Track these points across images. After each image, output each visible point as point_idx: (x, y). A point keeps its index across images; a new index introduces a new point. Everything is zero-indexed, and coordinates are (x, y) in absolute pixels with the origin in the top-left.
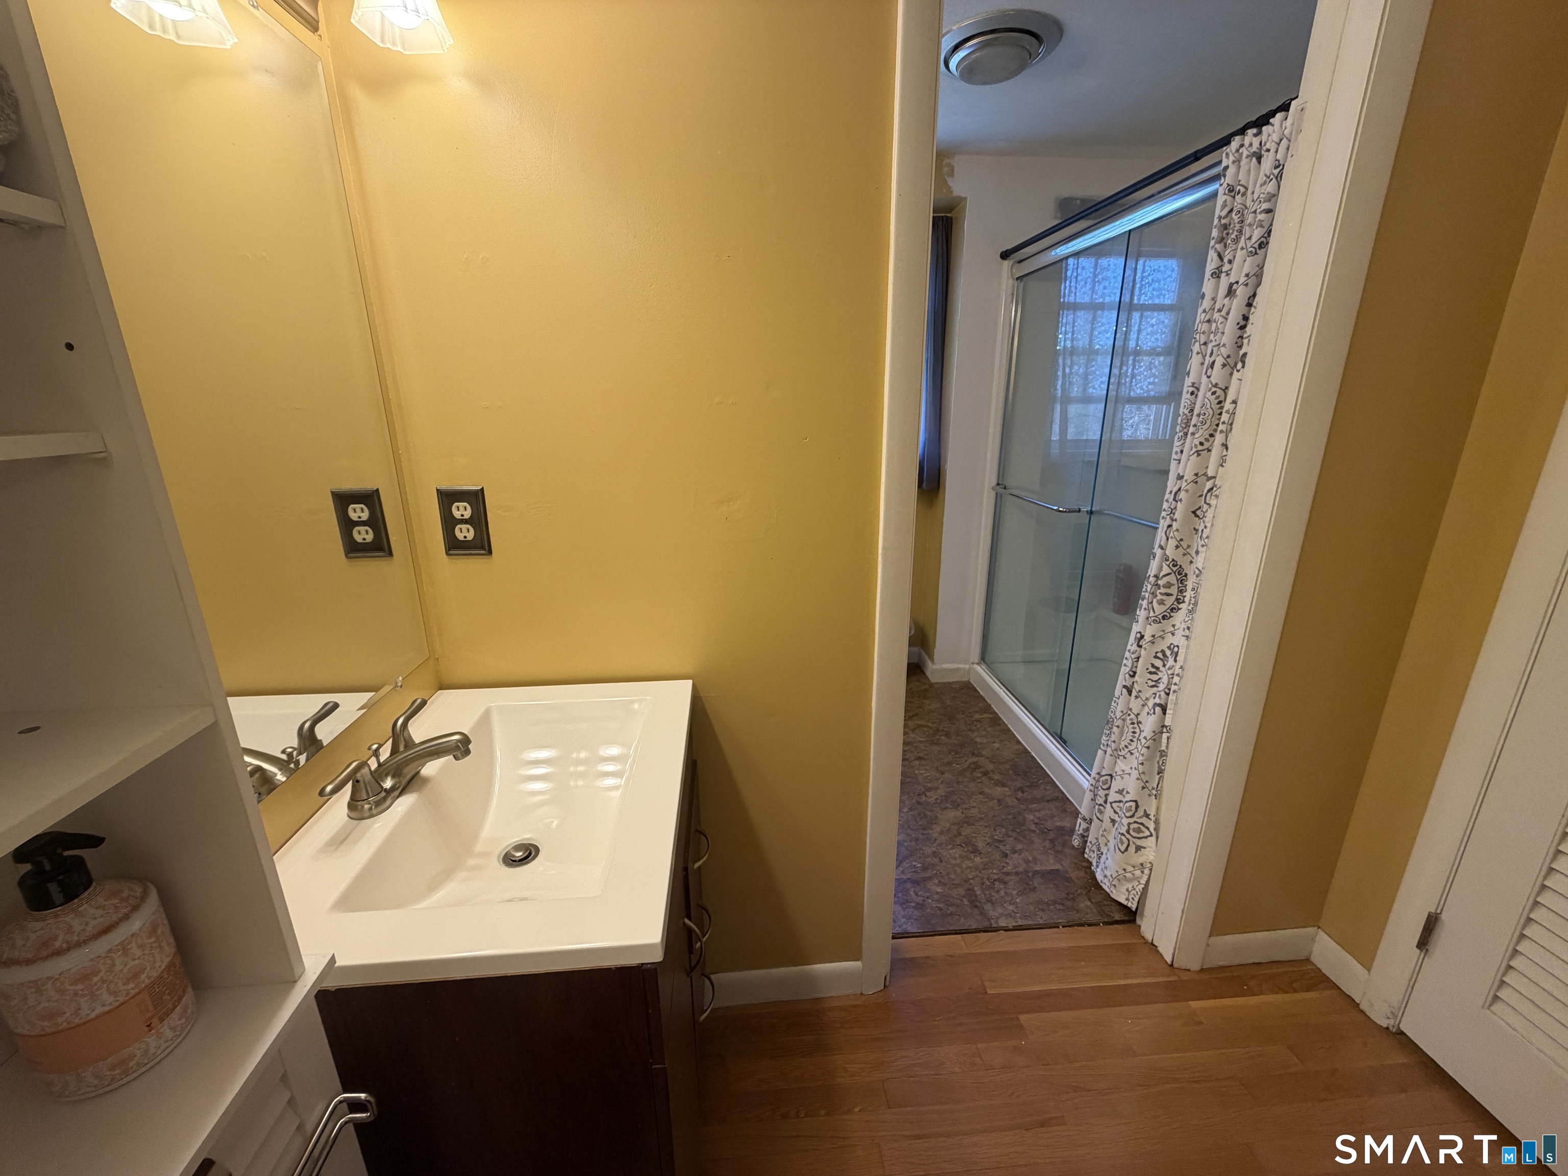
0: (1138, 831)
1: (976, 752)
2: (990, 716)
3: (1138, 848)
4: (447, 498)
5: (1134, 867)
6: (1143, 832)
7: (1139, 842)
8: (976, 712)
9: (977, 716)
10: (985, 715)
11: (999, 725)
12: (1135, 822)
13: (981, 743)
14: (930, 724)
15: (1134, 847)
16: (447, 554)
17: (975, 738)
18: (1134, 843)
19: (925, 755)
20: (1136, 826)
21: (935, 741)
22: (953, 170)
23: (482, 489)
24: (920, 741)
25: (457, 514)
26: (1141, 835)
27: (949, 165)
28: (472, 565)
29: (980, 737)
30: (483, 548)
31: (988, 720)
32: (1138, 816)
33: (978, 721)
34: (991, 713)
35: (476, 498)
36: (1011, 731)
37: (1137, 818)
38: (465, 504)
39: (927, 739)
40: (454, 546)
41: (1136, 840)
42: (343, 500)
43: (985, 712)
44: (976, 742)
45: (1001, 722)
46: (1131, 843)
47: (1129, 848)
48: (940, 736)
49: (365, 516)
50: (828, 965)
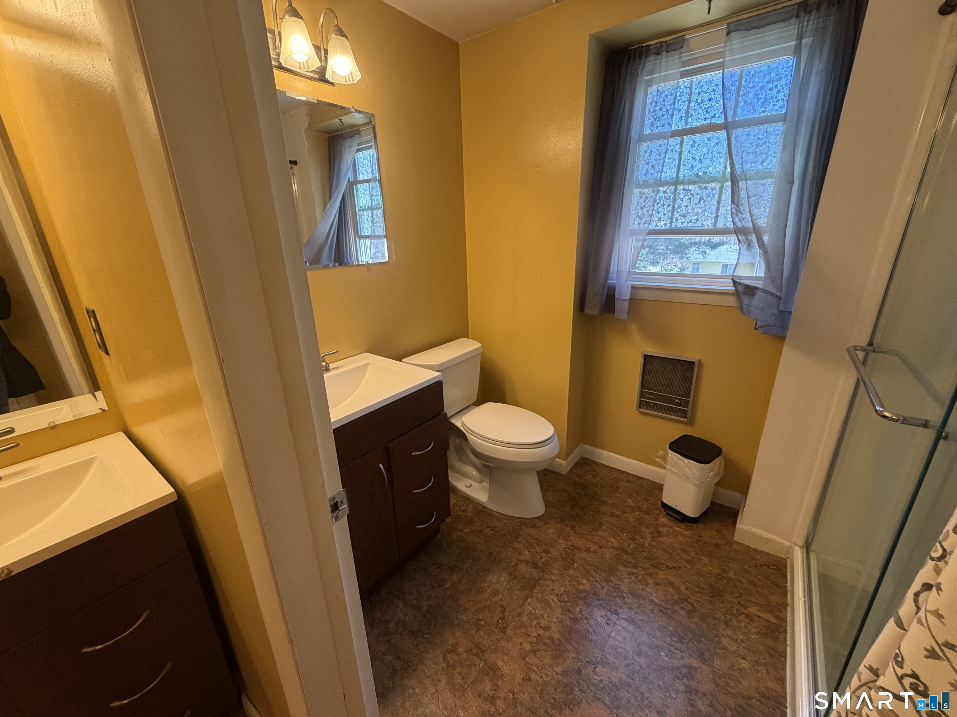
1: (706, 655)
2: (773, 620)
8: (756, 604)
9: (754, 610)
10: (767, 616)
11: (776, 639)
13: (724, 648)
14: (683, 588)
17: (723, 636)
19: (642, 620)
21: (669, 611)
24: (652, 601)
29: (732, 639)
31: (765, 624)
33: (750, 617)
34: (777, 617)
36: (785, 657)
39: (663, 604)
43: (770, 612)
44: (719, 643)
45: (781, 637)
48: (683, 608)
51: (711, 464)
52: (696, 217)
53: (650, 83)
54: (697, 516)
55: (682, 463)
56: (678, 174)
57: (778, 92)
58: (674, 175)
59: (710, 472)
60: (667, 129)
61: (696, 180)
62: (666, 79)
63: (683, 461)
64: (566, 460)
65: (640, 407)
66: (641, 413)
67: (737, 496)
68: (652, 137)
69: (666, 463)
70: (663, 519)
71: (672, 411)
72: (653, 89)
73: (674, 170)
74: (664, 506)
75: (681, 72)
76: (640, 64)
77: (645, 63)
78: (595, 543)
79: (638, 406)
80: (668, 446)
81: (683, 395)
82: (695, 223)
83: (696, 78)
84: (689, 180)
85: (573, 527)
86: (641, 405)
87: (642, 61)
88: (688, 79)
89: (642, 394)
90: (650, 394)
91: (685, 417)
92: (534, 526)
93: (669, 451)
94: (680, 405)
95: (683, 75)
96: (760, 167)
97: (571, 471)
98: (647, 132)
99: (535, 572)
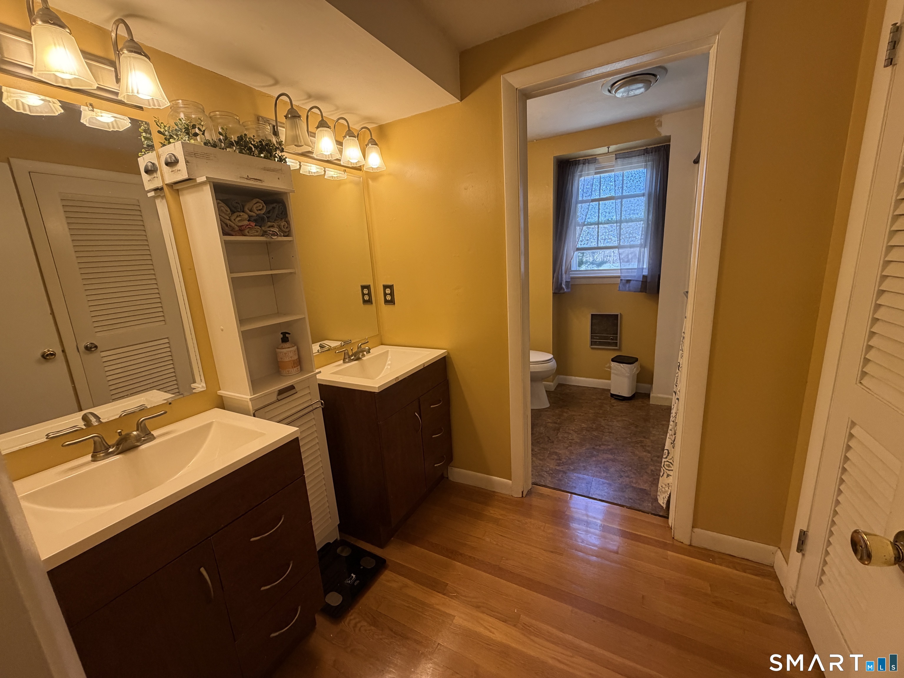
0: (669, 466)
3: (668, 475)
4: (385, 287)
5: (666, 485)
6: (671, 467)
7: (669, 472)
12: (667, 461)
14: (631, 421)
15: (666, 474)
16: (385, 304)
18: (666, 472)
20: (668, 463)
22: (662, 123)
23: (393, 285)
25: (387, 292)
26: (670, 469)
27: (659, 121)
28: (390, 307)
30: (392, 302)
32: (669, 458)
35: (391, 287)
37: (669, 459)
38: (389, 289)
40: (386, 302)
41: (667, 471)
42: (363, 287)
46: (665, 472)
47: (664, 475)
48: (633, 426)
49: (367, 292)
50: (499, 478)
51: (634, 364)
52: (587, 242)
53: (581, 176)
54: (630, 396)
55: (620, 367)
56: (598, 219)
57: (641, 183)
58: (597, 220)
59: (634, 369)
60: (589, 198)
61: (608, 222)
62: (588, 175)
63: (620, 366)
64: (553, 382)
65: (591, 345)
66: (592, 348)
67: (648, 386)
68: (583, 202)
69: (610, 369)
70: (613, 401)
71: (609, 344)
72: (582, 178)
73: (597, 218)
74: (612, 395)
75: (595, 172)
76: (576, 167)
77: (578, 168)
78: (582, 413)
79: (590, 345)
80: (611, 360)
81: (614, 334)
82: (587, 244)
83: (602, 175)
84: (604, 222)
85: (568, 409)
86: (592, 343)
87: (577, 166)
88: (599, 175)
89: (592, 337)
90: (596, 336)
91: (617, 346)
92: (547, 411)
93: (612, 362)
94: (613, 340)
95: (596, 173)
96: (637, 216)
97: (555, 389)
98: (580, 199)
99: (557, 425)
